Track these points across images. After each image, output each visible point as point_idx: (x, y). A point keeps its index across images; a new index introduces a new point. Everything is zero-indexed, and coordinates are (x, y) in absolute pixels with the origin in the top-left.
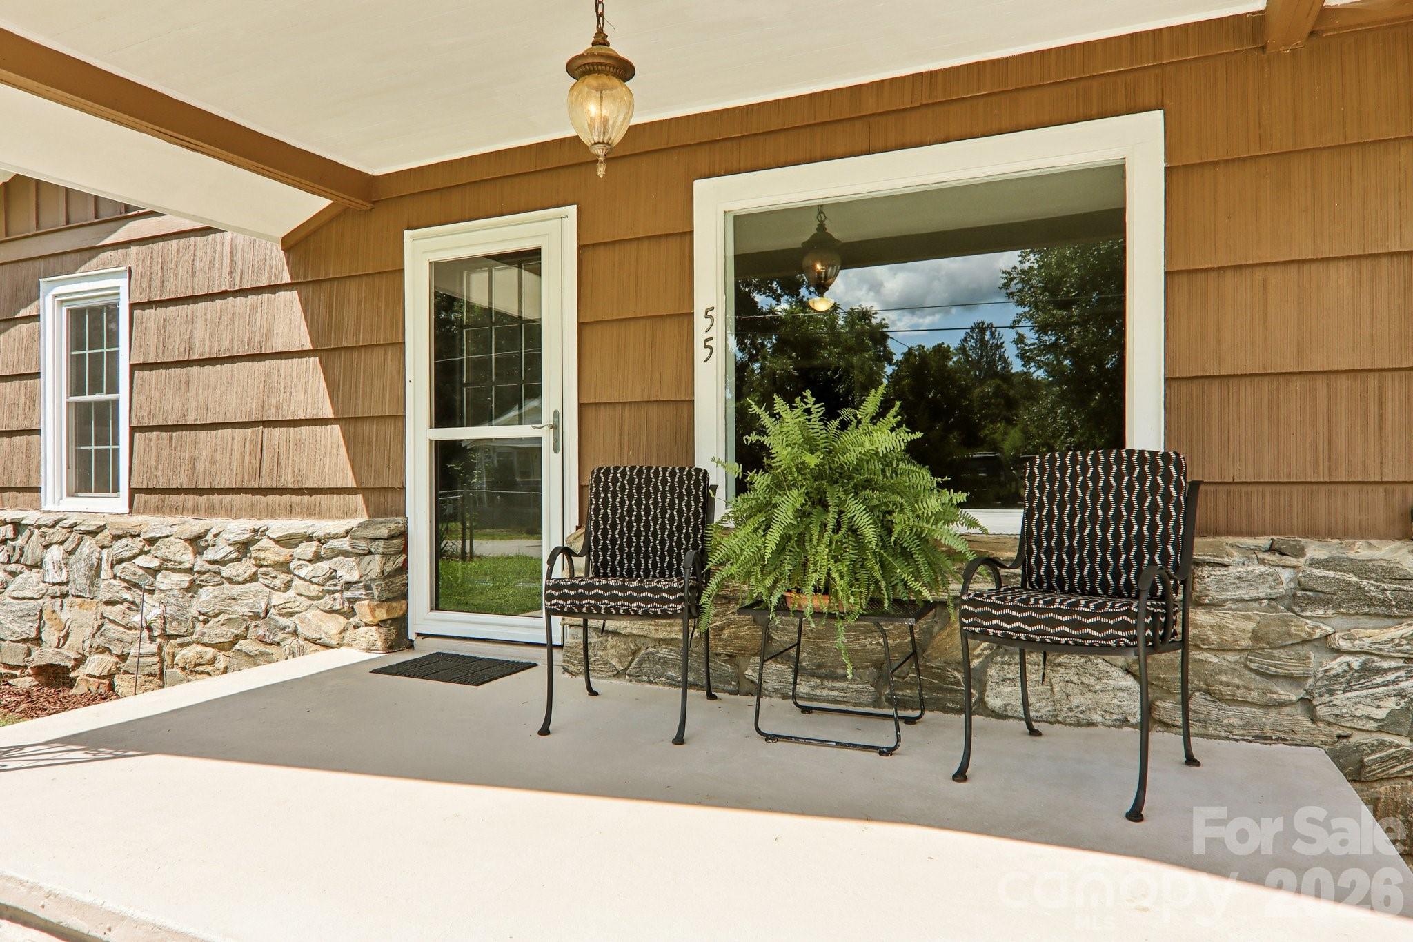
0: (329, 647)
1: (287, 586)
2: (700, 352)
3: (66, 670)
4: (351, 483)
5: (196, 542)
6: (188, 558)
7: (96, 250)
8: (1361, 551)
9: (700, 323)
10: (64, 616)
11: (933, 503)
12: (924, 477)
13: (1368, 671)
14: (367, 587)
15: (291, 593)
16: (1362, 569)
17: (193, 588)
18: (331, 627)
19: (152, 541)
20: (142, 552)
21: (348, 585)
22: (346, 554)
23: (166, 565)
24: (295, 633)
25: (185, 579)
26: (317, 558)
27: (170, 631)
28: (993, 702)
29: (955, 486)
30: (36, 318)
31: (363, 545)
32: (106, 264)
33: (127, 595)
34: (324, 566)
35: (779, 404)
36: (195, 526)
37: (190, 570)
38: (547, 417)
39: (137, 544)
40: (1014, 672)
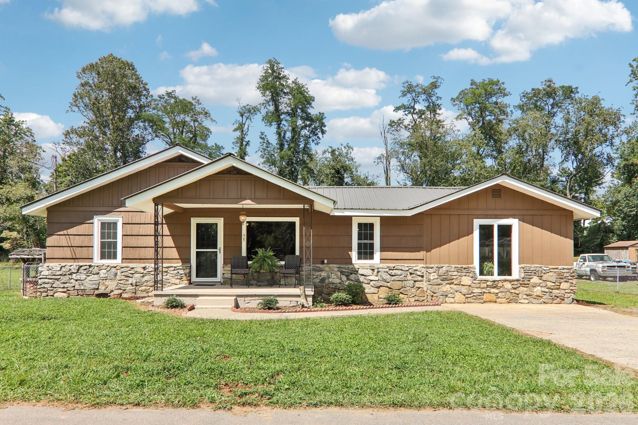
0: (177, 284)
1: (167, 275)
2: (243, 240)
3: (107, 294)
4: (179, 258)
5: (144, 268)
6: (142, 271)
7: (112, 212)
8: (317, 265)
9: (243, 236)
10: (107, 283)
11: (276, 260)
12: (275, 258)
13: (317, 277)
14: (185, 274)
15: (167, 276)
16: (317, 267)
17: (143, 276)
18: (178, 281)
19: (132, 268)
20: (130, 270)
21: (181, 274)
22: (181, 269)
23: (136, 272)
24: (169, 283)
25: (142, 275)
26: (174, 270)
27: (137, 284)
28: (281, 283)
29: (278, 258)
30: (93, 223)
31: (185, 268)
32: (114, 215)
33: (126, 279)
34: (176, 272)
35: (260, 249)
36: (143, 265)
37: (142, 273)
38: (218, 248)
39: (129, 269)
40: (284, 280)
